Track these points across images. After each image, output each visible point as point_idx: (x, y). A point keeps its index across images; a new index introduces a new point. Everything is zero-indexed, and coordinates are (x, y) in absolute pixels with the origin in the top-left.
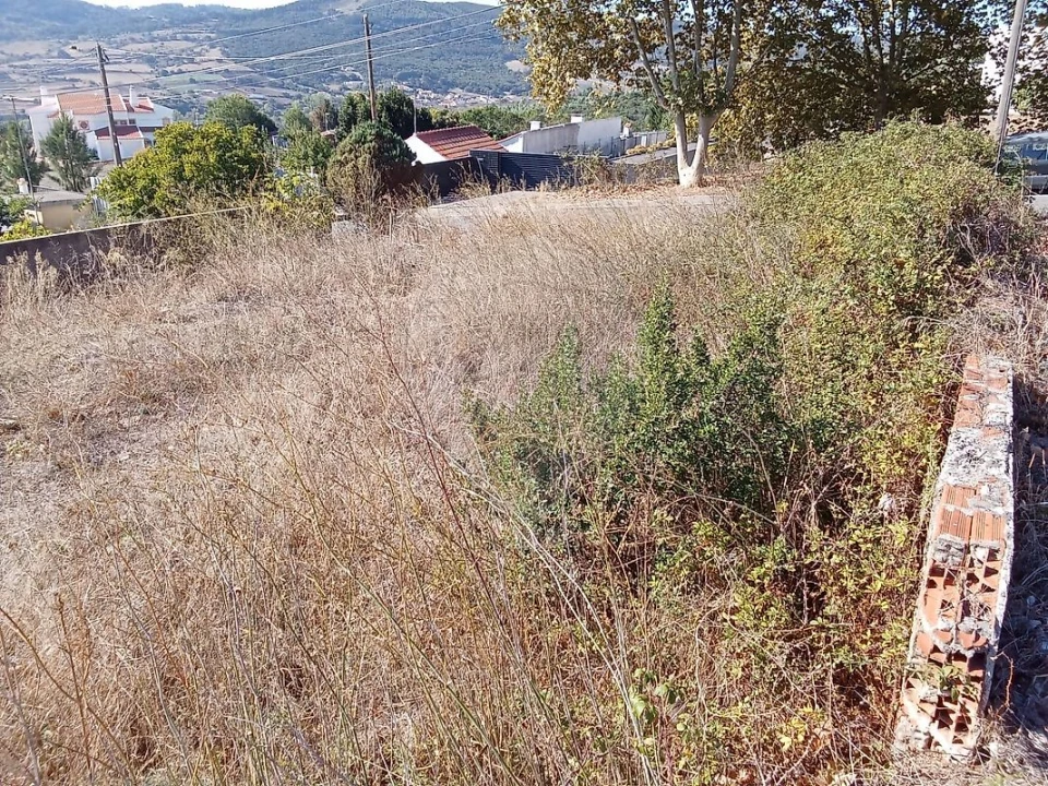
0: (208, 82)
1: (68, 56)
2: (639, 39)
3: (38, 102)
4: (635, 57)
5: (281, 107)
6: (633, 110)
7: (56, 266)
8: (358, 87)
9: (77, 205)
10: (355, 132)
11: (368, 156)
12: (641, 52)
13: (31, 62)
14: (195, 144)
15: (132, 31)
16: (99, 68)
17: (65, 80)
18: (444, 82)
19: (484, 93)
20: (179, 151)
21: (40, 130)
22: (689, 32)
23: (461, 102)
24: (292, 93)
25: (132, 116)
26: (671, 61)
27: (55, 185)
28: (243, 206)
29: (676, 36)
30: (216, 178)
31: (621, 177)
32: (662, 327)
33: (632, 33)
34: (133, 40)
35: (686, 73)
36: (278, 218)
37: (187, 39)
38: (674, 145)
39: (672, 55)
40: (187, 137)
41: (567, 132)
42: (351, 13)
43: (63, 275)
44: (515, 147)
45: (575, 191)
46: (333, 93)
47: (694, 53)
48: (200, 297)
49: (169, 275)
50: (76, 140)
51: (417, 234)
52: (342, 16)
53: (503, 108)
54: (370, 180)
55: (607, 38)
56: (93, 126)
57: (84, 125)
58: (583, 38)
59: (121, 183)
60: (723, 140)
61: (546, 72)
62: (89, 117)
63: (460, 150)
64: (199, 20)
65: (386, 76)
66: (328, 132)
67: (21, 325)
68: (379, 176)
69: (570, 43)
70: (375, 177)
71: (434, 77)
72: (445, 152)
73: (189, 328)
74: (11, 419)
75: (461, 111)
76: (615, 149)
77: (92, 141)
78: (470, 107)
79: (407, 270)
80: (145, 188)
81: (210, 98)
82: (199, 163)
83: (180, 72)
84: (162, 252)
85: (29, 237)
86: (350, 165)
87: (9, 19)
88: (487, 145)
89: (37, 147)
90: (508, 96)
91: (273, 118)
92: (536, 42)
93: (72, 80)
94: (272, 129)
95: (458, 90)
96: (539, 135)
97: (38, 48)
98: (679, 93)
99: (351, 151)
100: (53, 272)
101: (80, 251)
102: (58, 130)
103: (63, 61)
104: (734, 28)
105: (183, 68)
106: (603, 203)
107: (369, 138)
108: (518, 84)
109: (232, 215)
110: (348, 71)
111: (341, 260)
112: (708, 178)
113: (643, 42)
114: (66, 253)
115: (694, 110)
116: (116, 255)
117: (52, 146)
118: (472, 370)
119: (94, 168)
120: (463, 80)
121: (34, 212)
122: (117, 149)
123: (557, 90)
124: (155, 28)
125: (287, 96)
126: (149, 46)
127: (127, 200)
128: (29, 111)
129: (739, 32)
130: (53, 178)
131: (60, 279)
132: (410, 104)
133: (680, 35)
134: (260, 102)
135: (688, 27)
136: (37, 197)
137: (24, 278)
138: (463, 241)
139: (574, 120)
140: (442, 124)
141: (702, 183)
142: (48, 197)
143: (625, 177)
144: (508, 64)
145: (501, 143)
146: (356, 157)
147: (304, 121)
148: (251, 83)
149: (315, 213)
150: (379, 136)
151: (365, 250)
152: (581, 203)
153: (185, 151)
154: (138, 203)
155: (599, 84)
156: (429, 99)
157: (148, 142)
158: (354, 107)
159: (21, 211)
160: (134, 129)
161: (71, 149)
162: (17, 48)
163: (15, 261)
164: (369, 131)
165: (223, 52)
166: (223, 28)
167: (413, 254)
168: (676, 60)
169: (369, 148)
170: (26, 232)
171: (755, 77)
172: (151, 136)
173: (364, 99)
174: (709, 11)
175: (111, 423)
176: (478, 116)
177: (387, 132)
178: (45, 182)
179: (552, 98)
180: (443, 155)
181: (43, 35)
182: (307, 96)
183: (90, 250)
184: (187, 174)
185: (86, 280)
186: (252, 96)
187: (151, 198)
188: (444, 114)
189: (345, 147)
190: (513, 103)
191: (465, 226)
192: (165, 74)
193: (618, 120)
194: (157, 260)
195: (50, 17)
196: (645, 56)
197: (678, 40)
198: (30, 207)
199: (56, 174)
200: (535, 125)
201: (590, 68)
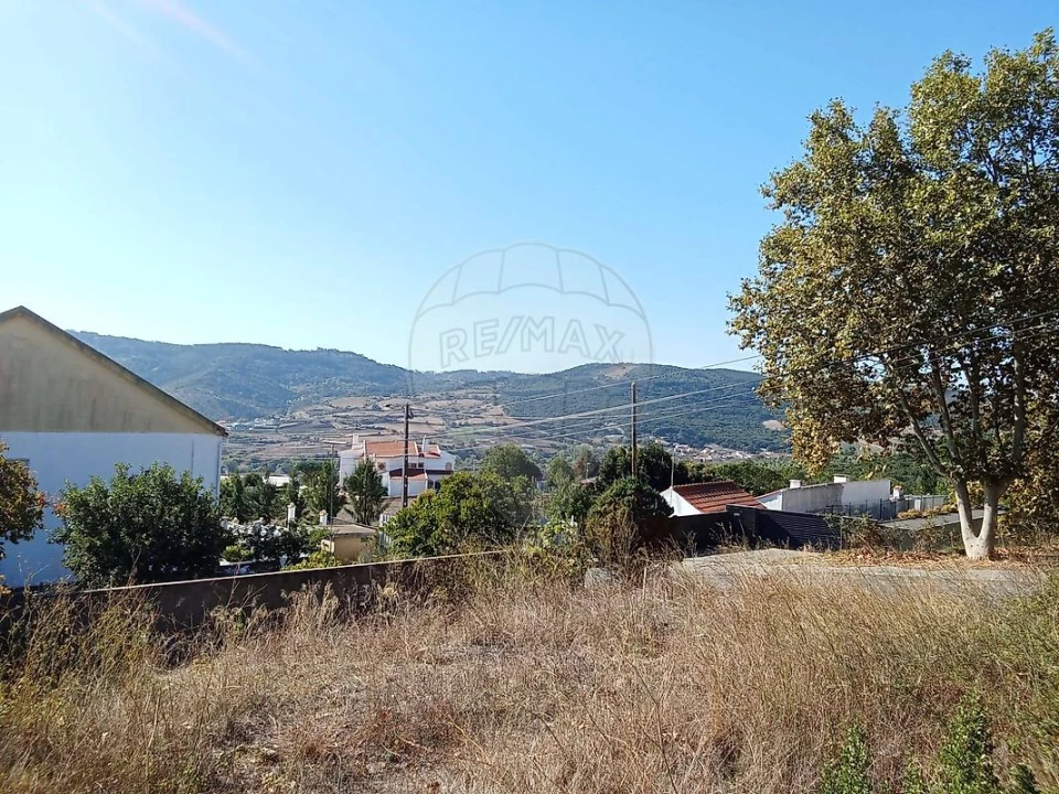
0: (487, 433)
1: (380, 409)
2: (908, 407)
3: (349, 446)
4: (904, 424)
5: (547, 456)
6: (902, 470)
7: (339, 597)
8: (620, 441)
9: (365, 538)
10: (616, 486)
11: (627, 509)
12: (911, 419)
13: (350, 414)
14: (473, 491)
15: (434, 391)
16: (403, 420)
17: (373, 428)
18: (701, 438)
19: (739, 449)
20: (458, 496)
21: (346, 470)
22: (965, 402)
23: (716, 456)
24: (557, 444)
25: (422, 460)
26: (947, 429)
27: (348, 518)
28: (507, 550)
29: (950, 405)
30: (487, 522)
31: (895, 543)
32: (975, 749)
33: (901, 402)
34: (433, 398)
35: (964, 441)
36: (536, 564)
37: (476, 398)
38: (955, 511)
39: (947, 423)
40: (467, 484)
41: (829, 493)
42: (619, 378)
43: (343, 604)
44: (775, 504)
45: (843, 554)
46: (596, 445)
47: (972, 420)
48: (457, 639)
49: (432, 612)
50: (374, 480)
51: (672, 592)
52: (610, 380)
53: (760, 464)
54: (627, 532)
55: (872, 406)
56: (388, 468)
57: (382, 466)
58: (846, 405)
59: (405, 522)
60: (1015, 510)
61: (808, 435)
62: (387, 460)
63: (717, 504)
64: (489, 382)
65: (645, 432)
66: (588, 481)
67: (298, 650)
68: (636, 528)
69: (833, 410)
70: (632, 529)
71: (691, 432)
72: (701, 506)
73: (444, 670)
74: (272, 748)
75: (717, 465)
76: (886, 511)
77: (386, 480)
78: (728, 462)
79: (661, 629)
80: (424, 527)
81: (487, 447)
82: (474, 507)
83: (467, 425)
84: (429, 591)
85: (320, 567)
86: (609, 516)
87: (341, 380)
88: (743, 500)
89: (340, 484)
90: (766, 452)
91: (539, 466)
92: (797, 408)
93: (378, 428)
94: (539, 475)
95: (714, 446)
96: (799, 493)
97: (358, 402)
98: (957, 461)
99: (610, 504)
100: (335, 601)
101: (360, 584)
102: (360, 471)
103: (376, 413)
104: (1016, 399)
105: (470, 421)
106: (876, 570)
107: (629, 492)
108: (775, 441)
109: (496, 557)
110: (610, 426)
111: (594, 613)
112: (1001, 550)
113: (912, 410)
114: (348, 585)
115: (977, 478)
116: (390, 591)
117: (353, 484)
118: (731, 758)
119: (384, 503)
120: (720, 437)
121: (328, 542)
122: (406, 489)
123: (819, 453)
124: (452, 389)
125: (554, 446)
126: (445, 403)
127: (408, 538)
128: (341, 453)
129: (1022, 403)
130: (348, 511)
131: (340, 608)
132: (668, 458)
133: (954, 404)
134: (530, 451)
135: (962, 396)
136: (333, 529)
137: (310, 605)
138: (721, 602)
139: (837, 480)
140: (698, 478)
141: (993, 556)
142: (343, 530)
143: (900, 544)
144: (765, 423)
145: (758, 499)
146: (615, 509)
147: (566, 469)
148: (523, 434)
149: (572, 561)
150: (638, 490)
151: (618, 602)
152: (850, 568)
153: (464, 497)
154: (417, 541)
155: (865, 447)
156: (685, 452)
157: (430, 483)
158: (615, 459)
159: (319, 541)
160: (422, 472)
161: (368, 486)
162: (343, 403)
163: (307, 588)
164: (629, 485)
165: (505, 409)
166: (507, 389)
167: (667, 612)
168: (951, 428)
169: (629, 501)
170: (319, 561)
171: (1046, 446)
172: (435, 478)
173: (625, 453)
174: (986, 381)
175: (358, 766)
176: (734, 471)
177: (647, 487)
178: (342, 515)
179: (815, 460)
180: (699, 508)
181: (364, 394)
182: (571, 446)
183: (370, 583)
184: (463, 517)
185: (361, 611)
186: (523, 445)
187: (428, 536)
188: (700, 467)
189: (605, 498)
190: (770, 459)
191: (723, 585)
192: (454, 426)
193: (887, 483)
194: (424, 596)
195: (372, 379)
196: (916, 424)
197: (953, 408)
198: (327, 538)
199: (351, 507)
200: (794, 484)
201: (856, 433)
